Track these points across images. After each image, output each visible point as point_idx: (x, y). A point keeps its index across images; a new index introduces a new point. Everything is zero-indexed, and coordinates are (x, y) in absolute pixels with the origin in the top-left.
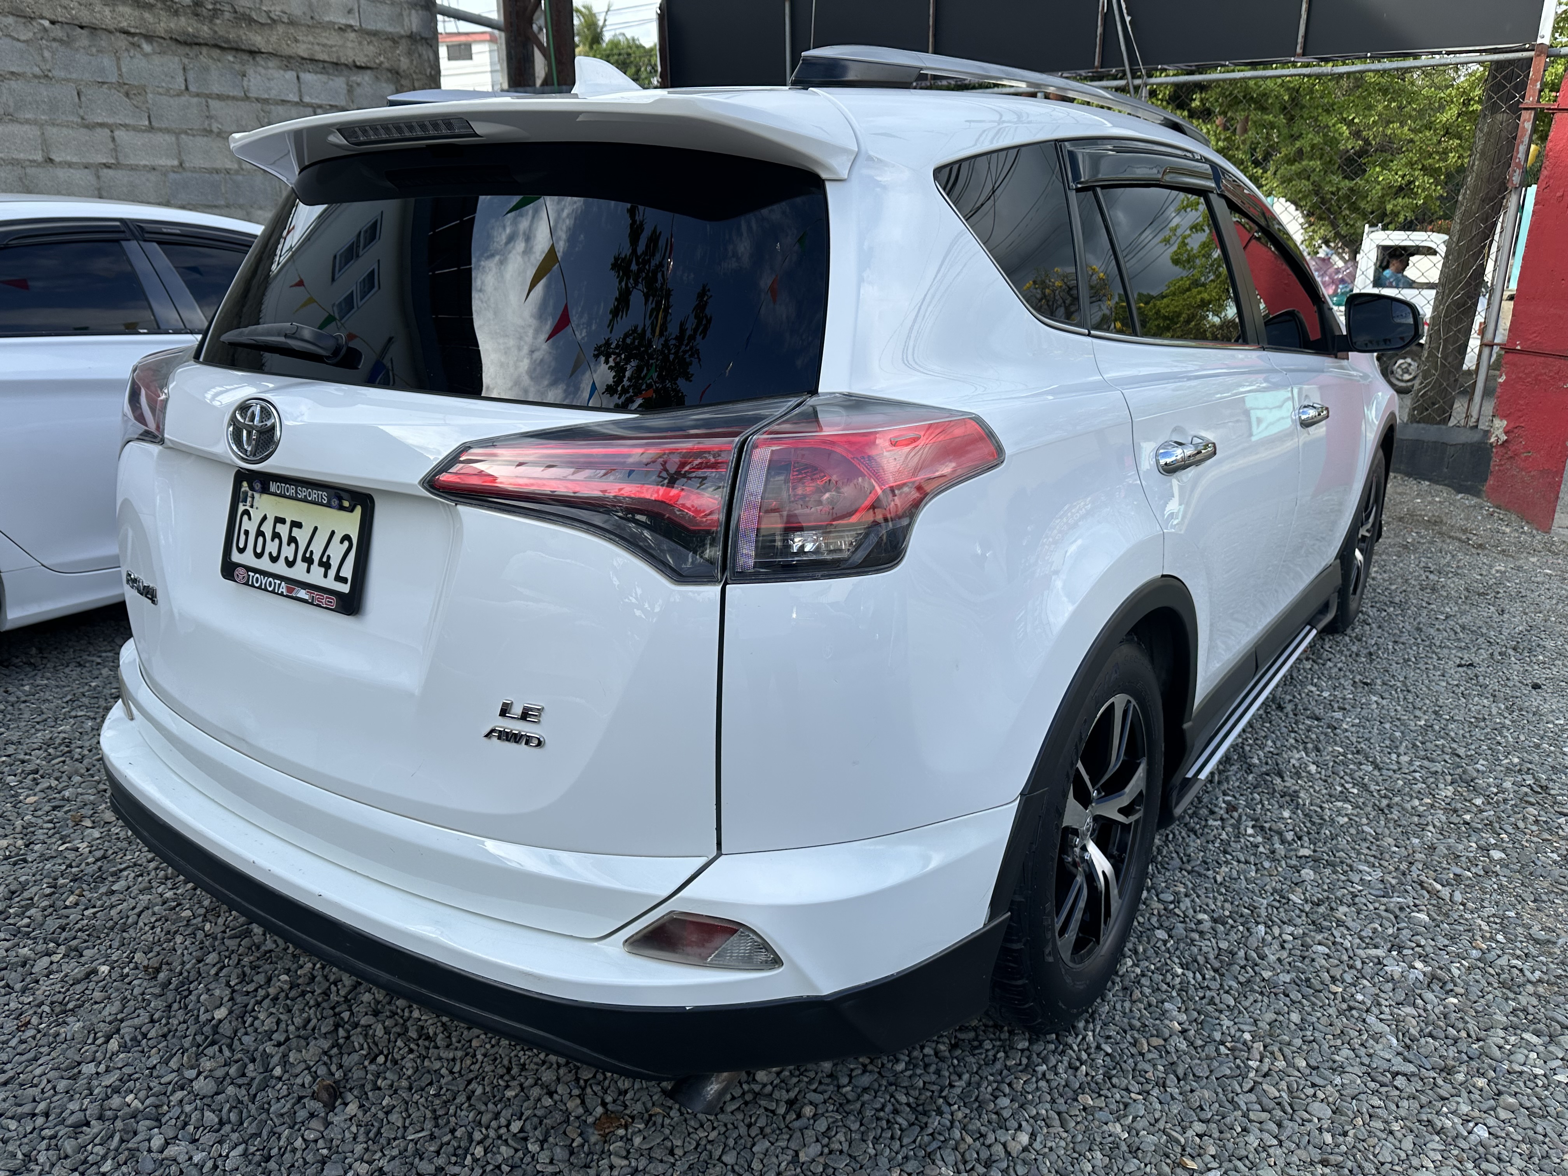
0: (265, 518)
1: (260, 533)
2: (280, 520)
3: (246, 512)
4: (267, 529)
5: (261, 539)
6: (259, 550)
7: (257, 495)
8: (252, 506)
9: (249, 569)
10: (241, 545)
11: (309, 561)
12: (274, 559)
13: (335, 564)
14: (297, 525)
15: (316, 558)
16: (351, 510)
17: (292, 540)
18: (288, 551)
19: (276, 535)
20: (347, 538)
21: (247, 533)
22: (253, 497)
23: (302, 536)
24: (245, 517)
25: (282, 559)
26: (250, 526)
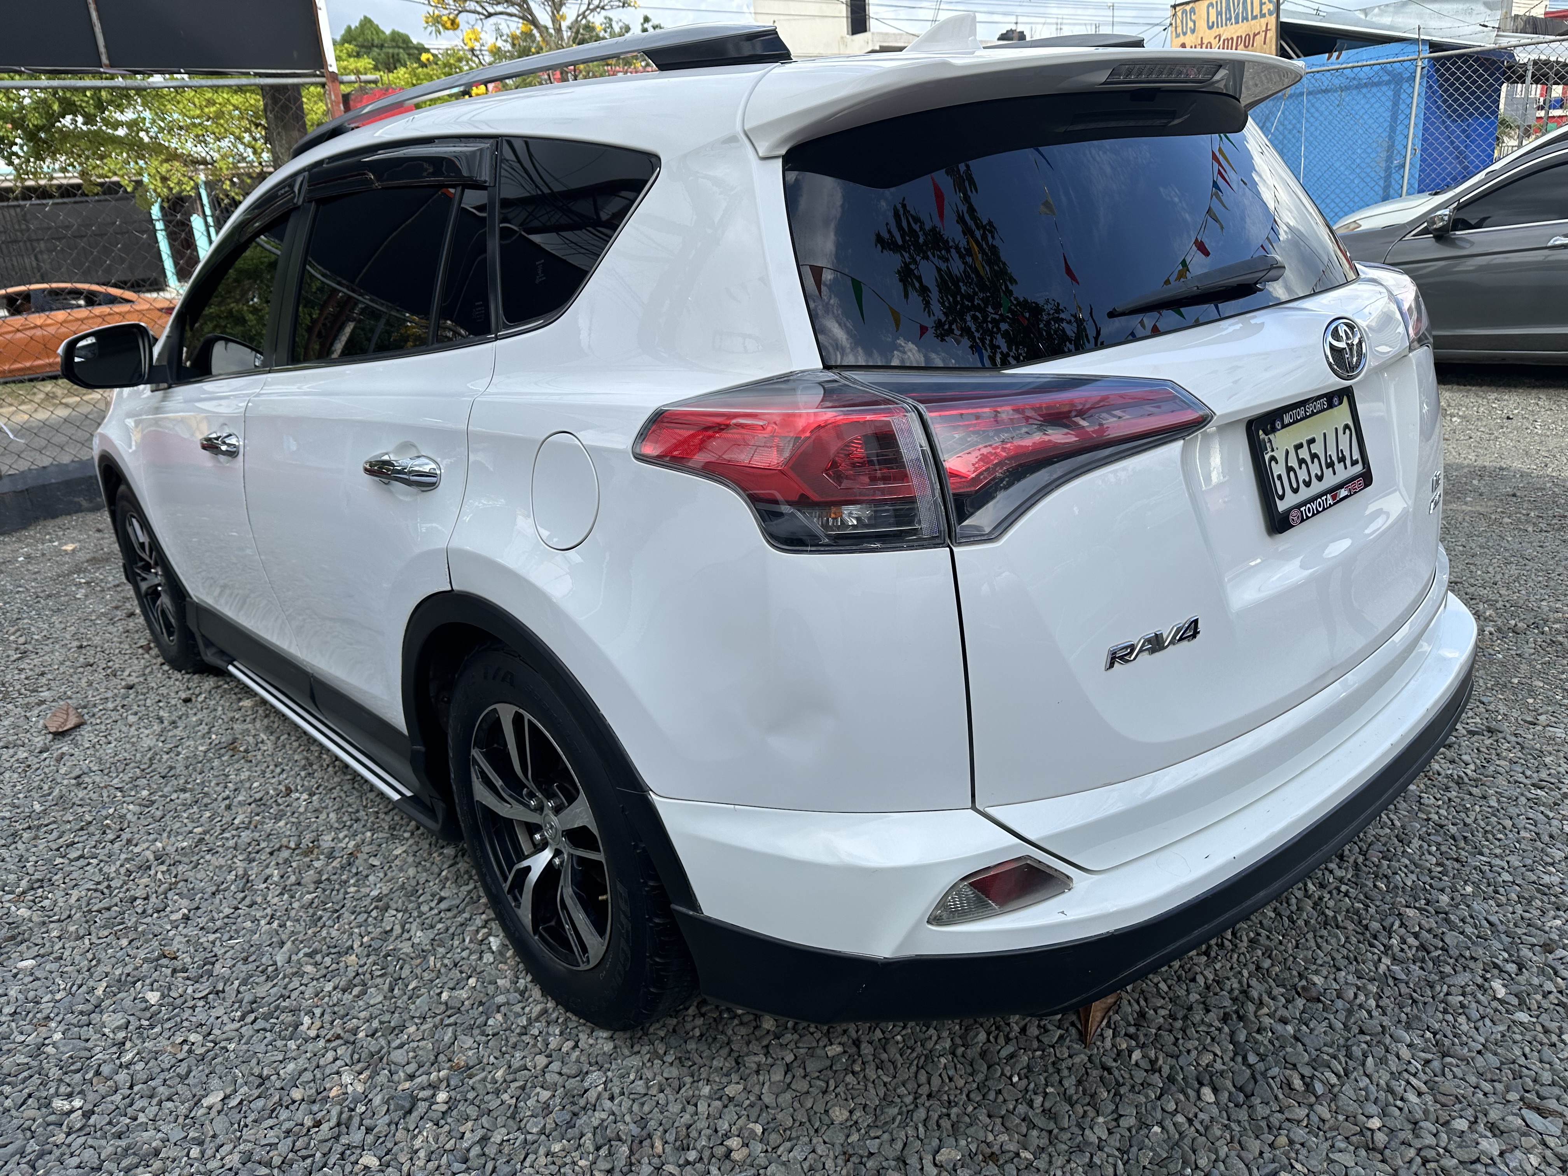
0: (1287, 453)
1: (1290, 469)
2: (1299, 447)
3: (1273, 458)
4: (1293, 462)
5: (1292, 474)
6: (1295, 486)
7: (1271, 437)
8: (1273, 450)
9: (1298, 506)
10: (1280, 492)
11: (1331, 465)
12: (1308, 484)
13: (1347, 454)
14: (1312, 441)
15: (1335, 458)
16: (1341, 403)
17: (1314, 456)
18: (1315, 469)
19: (1302, 462)
20: (1347, 427)
21: (1280, 477)
22: (1270, 441)
23: (1317, 448)
24: (1273, 463)
25: (1314, 479)
26: (1278, 469)
